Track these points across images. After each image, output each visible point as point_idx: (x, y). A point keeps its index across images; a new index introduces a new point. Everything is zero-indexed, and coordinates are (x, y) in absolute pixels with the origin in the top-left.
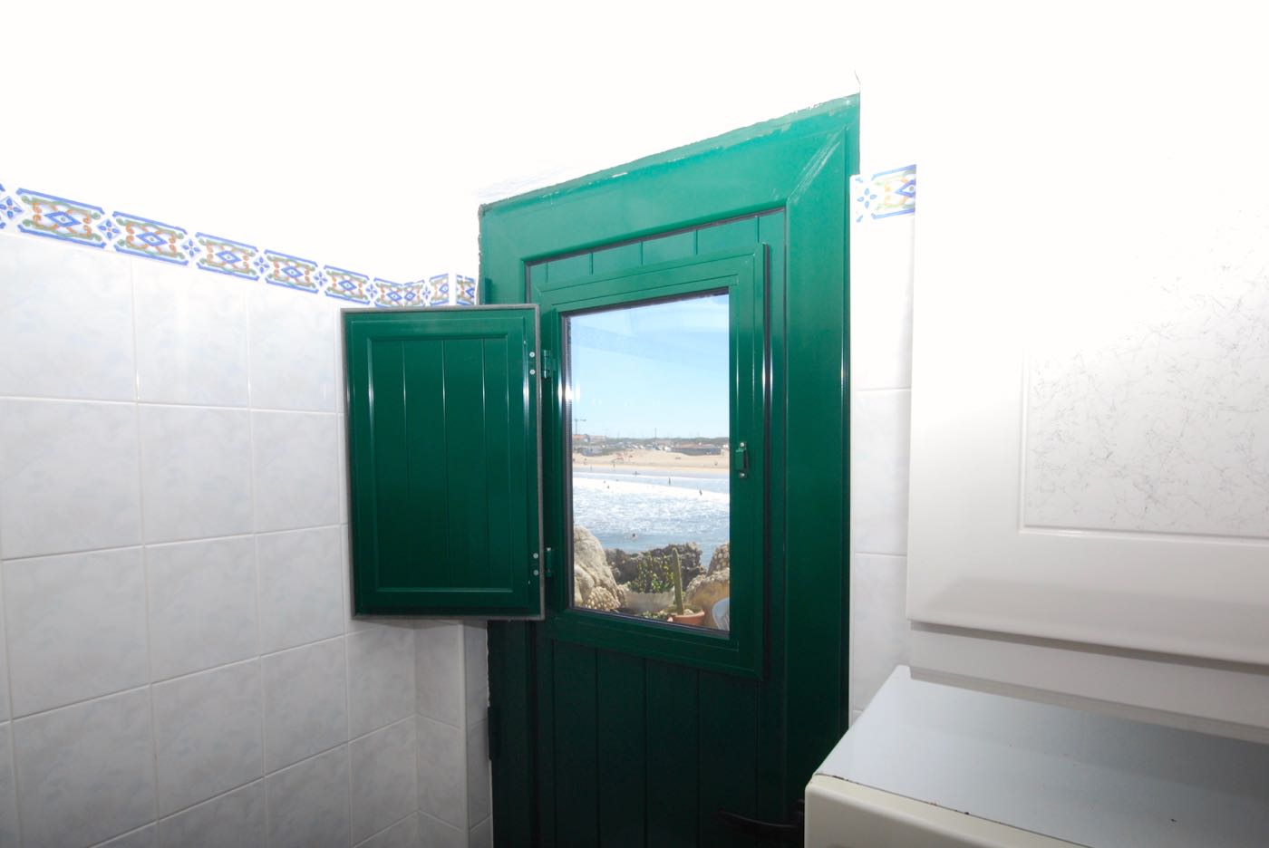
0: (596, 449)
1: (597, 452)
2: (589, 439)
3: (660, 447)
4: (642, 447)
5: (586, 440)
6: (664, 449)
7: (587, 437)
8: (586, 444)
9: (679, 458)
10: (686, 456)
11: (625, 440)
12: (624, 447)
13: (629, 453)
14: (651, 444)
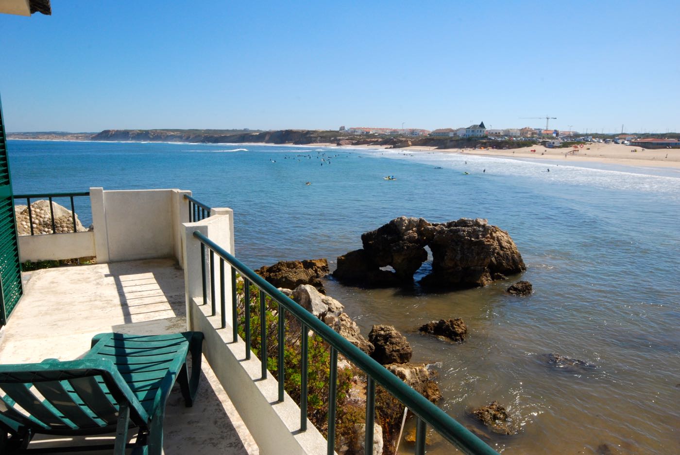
1: (559, 145)
2: (557, 134)
3: (620, 141)
4: (601, 141)
5: (554, 135)
6: (623, 143)
7: (557, 132)
8: (553, 138)
9: (635, 151)
11: (587, 135)
12: (584, 141)
13: (587, 146)
14: (612, 139)
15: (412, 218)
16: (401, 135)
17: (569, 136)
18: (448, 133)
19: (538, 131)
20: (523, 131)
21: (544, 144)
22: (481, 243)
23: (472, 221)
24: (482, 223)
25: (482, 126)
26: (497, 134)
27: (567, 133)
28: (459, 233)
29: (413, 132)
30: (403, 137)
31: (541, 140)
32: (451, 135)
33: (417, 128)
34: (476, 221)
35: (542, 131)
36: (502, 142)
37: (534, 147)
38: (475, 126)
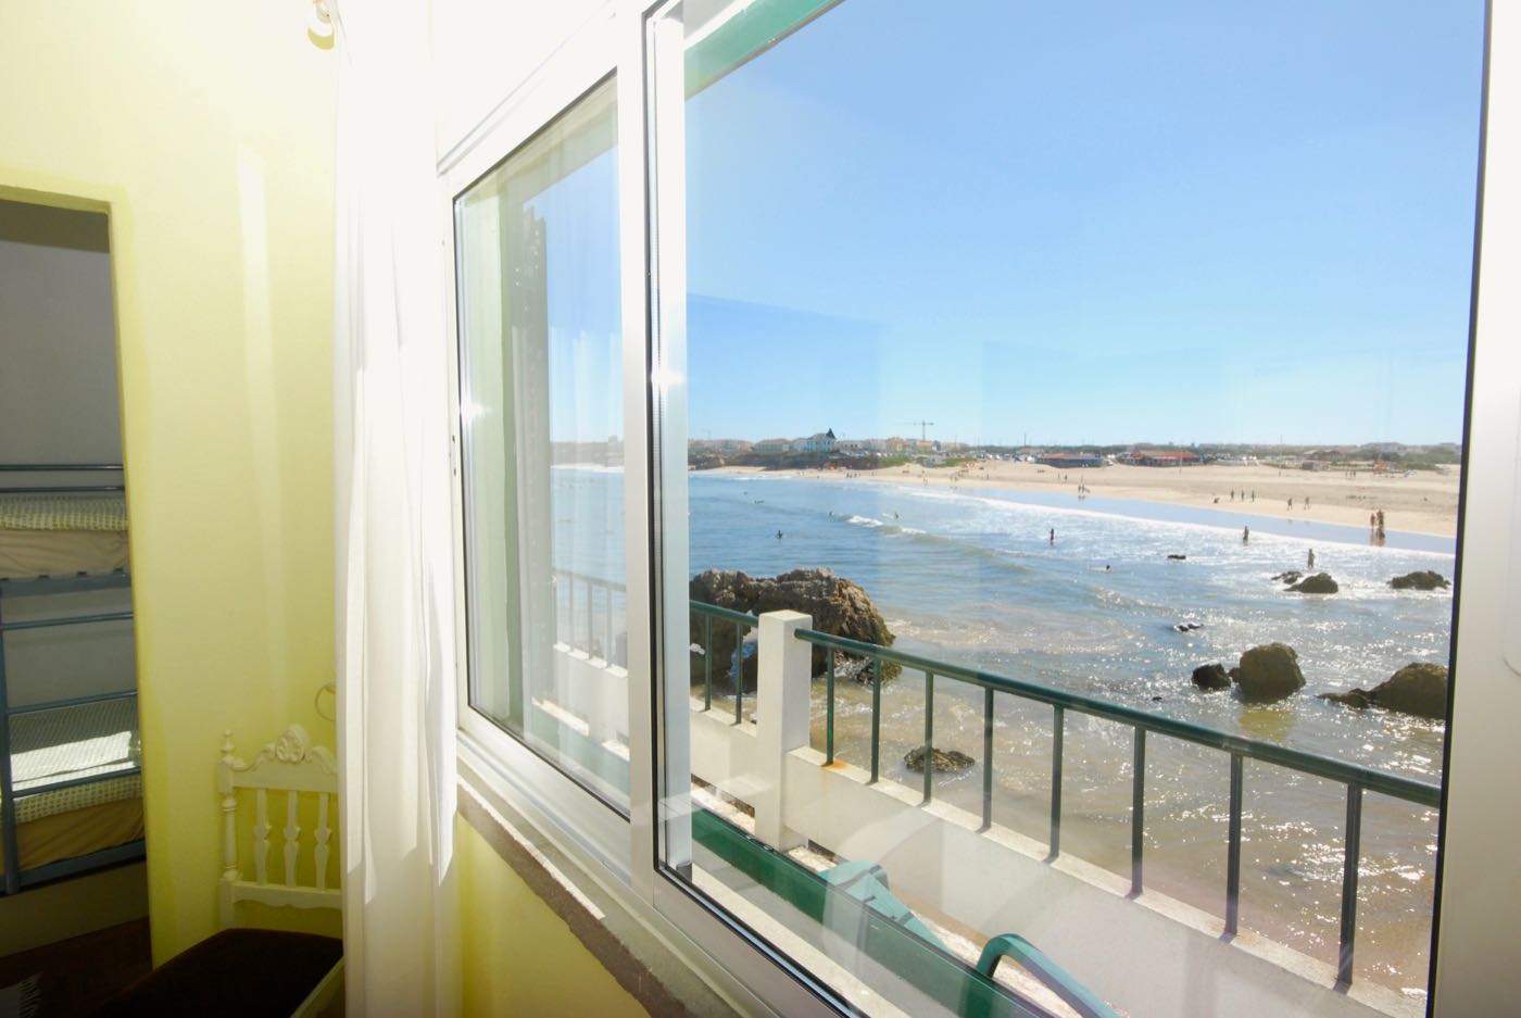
0: (938, 459)
1: (941, 463)
2: (939, 447)
3: (1022, 458)
4: (998, 457)
5: (935, 448)
6: (1026, 459)
7: (937, 444)
8: (932, 453)
9: (1041, 471)
10: (1054, 469)
11: (979, 448)
12: (975, 457)
13: (978, 465)
14: (1013, 453)
15: (727, 571)
16: (707, 449)
17: (955, 450)
18: (781, 446)
19: (911, 443)
20: (891, 443)
21: (920, 461)
22: (826, 603)
23: (812, 572)
24: (825, 575)
25: (830, 434)
26: (853, 447)
27: (952, 446)
28: (794, 590)
29: (726, 444)
30: (711, 452)
31: (916, 456)
32: (786, 448)
33: (733, 438)
34: (818, 572)
35: (918, 443)
36: (861, 459)
37: (906, 466)
38: (820, 435)
